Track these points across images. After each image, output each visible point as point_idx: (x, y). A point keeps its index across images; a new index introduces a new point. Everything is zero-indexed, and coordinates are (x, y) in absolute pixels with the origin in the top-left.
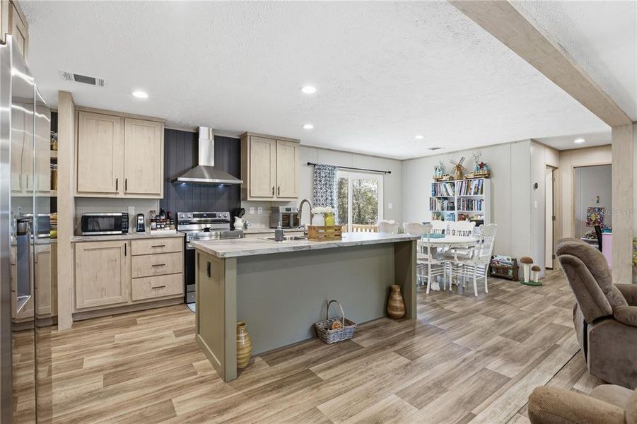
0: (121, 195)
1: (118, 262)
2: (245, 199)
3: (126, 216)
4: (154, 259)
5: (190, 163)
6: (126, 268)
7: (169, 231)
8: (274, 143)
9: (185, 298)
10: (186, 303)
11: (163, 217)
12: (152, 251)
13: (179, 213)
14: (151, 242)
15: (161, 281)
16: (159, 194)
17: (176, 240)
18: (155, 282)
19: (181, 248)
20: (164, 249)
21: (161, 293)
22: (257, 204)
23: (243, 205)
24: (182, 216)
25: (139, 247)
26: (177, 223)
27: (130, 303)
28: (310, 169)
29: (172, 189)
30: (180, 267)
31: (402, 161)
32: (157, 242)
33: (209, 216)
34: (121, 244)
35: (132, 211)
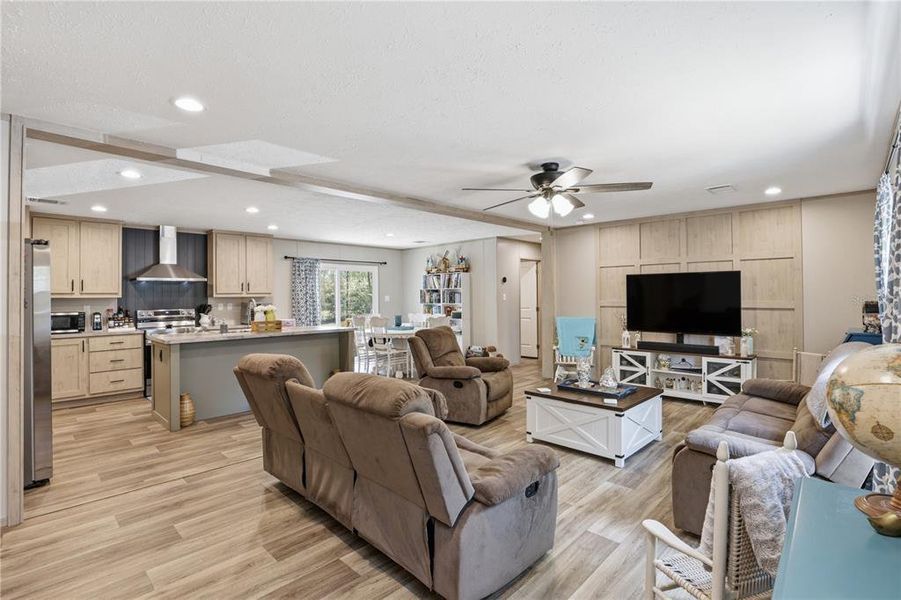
0: (77, 295)
1: (76, 358)
2: (212, 296)
3: (82, 315)
4: (112, 356)
5: (150, 261)
6: (84, 363)
7: (128, 328)
8: (243, 239)
9: (145, 392)
10: (145, 396)
11: (121, 316)
12: (111, 347)
13: (139, 312)
14: (109, 340)
15: (120, 375)
16: (116, 294)
17: (136, 337)
18: (113, 376)
19: (140, 345)
20: (123, 346)
21: (120, 387)
22: (226, 300)
23: (210, 301)
24: (142, 314)
25: (97, 344)
26: (136, 321)
27: (88, 396)
28: (289, 262)
29: (131, 287)
30: (139, 362)
31: (402, 250)
32: (115, 339)
33: (171, 313)
34: (80, 341)
35: (88, 310)
